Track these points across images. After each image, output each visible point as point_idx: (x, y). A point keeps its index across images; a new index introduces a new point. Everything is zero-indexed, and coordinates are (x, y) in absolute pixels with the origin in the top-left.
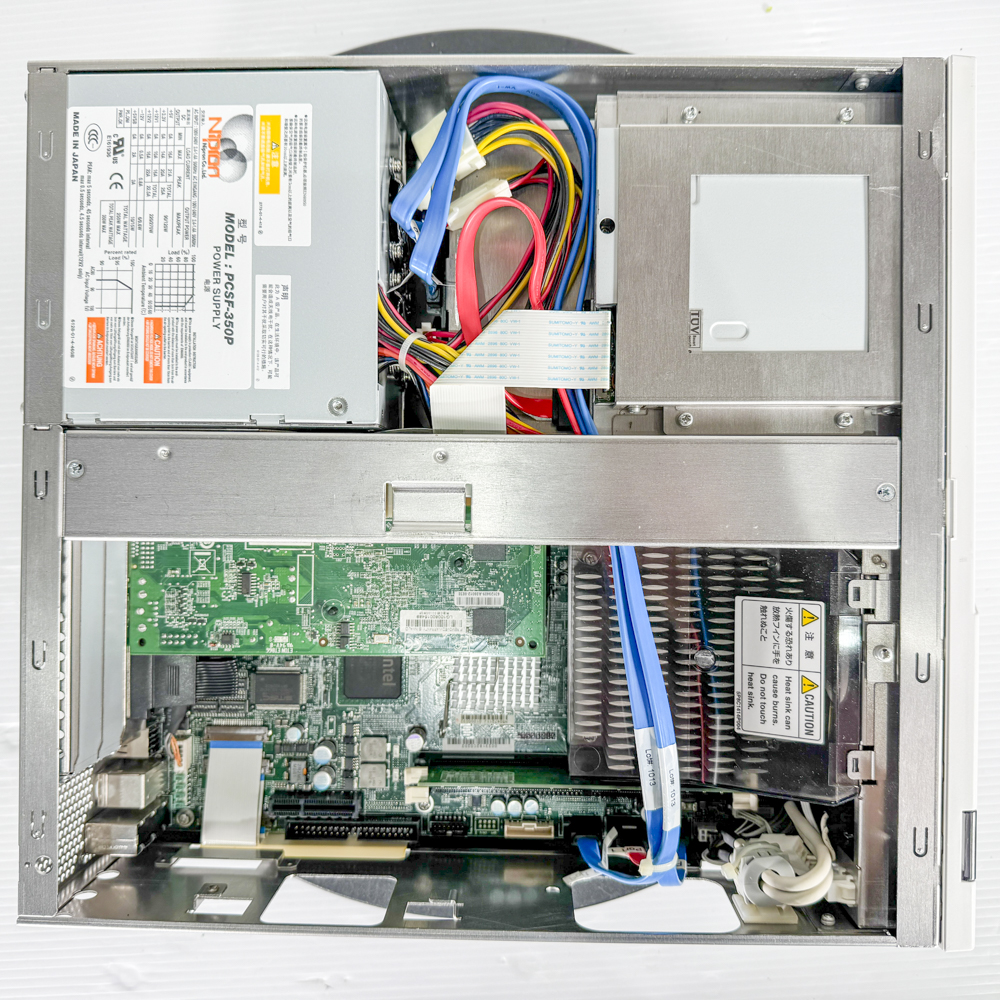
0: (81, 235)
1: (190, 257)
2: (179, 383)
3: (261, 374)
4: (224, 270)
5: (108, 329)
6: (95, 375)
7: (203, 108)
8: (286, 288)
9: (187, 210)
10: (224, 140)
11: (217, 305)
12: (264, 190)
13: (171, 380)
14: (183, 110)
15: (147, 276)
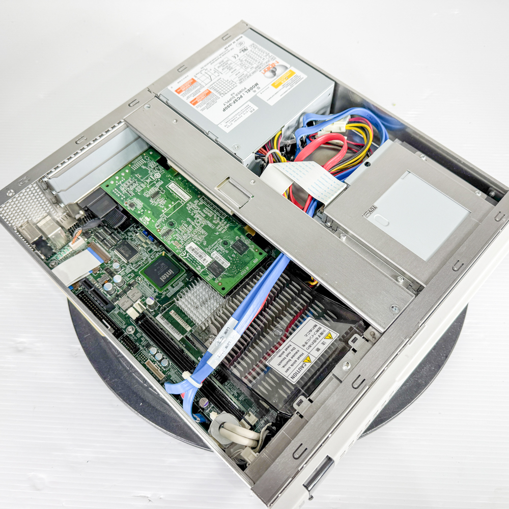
0: (213, 60)
1: (235, 85)
2: (199, 110)
3: (224, 124)
4: (241, 94)
5: (195, 84)
6: (179, 91)
7: (277, 57)
8: (254, 110)
9: (247, 75)
10: (274, 68)
11: (230, 100)
12: (273, 85)
13: (197, 107)
14: (271, 54)
15: (220, 81)
